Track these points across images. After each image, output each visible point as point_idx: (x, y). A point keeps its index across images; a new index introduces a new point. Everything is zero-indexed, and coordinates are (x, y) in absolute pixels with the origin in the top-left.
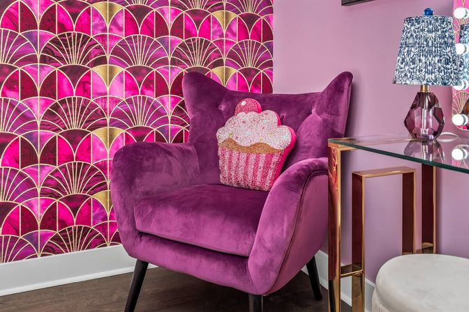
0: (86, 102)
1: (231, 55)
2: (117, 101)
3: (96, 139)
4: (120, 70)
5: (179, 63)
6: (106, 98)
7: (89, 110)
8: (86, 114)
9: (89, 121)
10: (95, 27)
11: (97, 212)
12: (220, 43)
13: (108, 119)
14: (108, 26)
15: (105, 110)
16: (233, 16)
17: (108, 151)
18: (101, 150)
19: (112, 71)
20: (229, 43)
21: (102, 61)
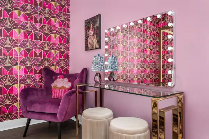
0: (11, 76)
1: (57, 63)
2: (21, 76)
3: (15, 87)
4: (22, 67)
5: (41, 65)
6: (18, 75)
7: (12, 79)
8: (12, 80)
9: (12, 82)
10: (15, 55)
11: (15, 109)
12: (53, 59)
13: (19, 81)
14: (19, 54)
15: (18, 79)
16: (58, 52)
17: (18, 91)
18: (16, 90)
19: (20, 67)
20: (56, 59)
21: (17, 64)
